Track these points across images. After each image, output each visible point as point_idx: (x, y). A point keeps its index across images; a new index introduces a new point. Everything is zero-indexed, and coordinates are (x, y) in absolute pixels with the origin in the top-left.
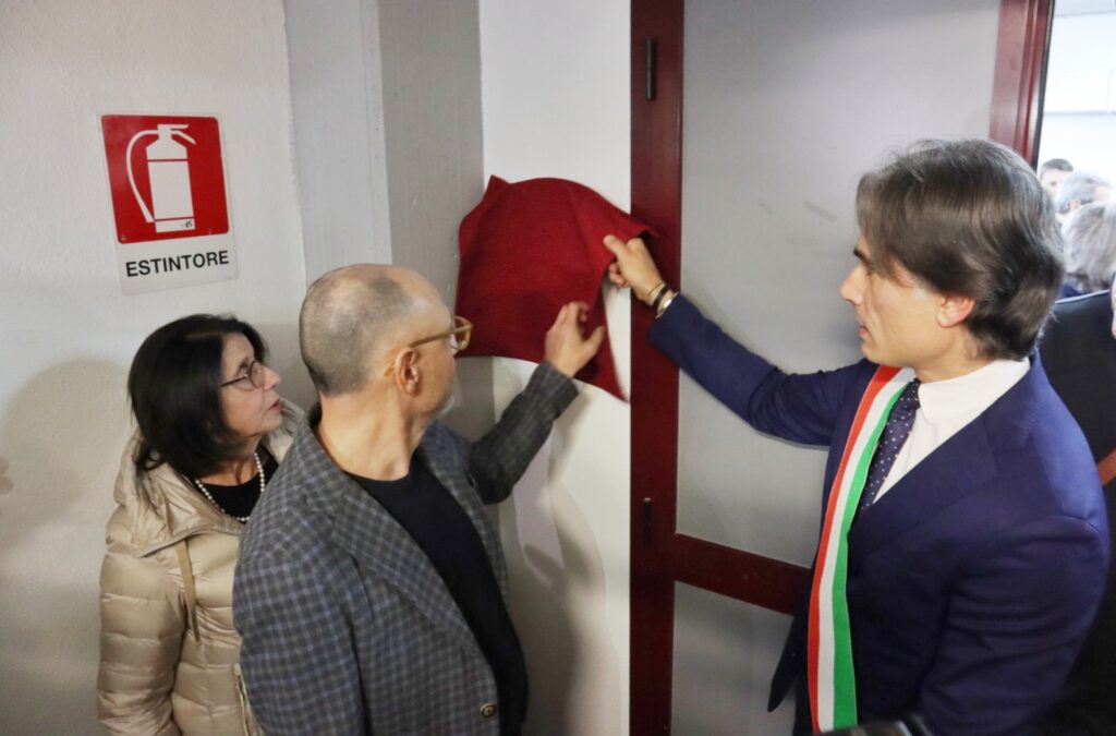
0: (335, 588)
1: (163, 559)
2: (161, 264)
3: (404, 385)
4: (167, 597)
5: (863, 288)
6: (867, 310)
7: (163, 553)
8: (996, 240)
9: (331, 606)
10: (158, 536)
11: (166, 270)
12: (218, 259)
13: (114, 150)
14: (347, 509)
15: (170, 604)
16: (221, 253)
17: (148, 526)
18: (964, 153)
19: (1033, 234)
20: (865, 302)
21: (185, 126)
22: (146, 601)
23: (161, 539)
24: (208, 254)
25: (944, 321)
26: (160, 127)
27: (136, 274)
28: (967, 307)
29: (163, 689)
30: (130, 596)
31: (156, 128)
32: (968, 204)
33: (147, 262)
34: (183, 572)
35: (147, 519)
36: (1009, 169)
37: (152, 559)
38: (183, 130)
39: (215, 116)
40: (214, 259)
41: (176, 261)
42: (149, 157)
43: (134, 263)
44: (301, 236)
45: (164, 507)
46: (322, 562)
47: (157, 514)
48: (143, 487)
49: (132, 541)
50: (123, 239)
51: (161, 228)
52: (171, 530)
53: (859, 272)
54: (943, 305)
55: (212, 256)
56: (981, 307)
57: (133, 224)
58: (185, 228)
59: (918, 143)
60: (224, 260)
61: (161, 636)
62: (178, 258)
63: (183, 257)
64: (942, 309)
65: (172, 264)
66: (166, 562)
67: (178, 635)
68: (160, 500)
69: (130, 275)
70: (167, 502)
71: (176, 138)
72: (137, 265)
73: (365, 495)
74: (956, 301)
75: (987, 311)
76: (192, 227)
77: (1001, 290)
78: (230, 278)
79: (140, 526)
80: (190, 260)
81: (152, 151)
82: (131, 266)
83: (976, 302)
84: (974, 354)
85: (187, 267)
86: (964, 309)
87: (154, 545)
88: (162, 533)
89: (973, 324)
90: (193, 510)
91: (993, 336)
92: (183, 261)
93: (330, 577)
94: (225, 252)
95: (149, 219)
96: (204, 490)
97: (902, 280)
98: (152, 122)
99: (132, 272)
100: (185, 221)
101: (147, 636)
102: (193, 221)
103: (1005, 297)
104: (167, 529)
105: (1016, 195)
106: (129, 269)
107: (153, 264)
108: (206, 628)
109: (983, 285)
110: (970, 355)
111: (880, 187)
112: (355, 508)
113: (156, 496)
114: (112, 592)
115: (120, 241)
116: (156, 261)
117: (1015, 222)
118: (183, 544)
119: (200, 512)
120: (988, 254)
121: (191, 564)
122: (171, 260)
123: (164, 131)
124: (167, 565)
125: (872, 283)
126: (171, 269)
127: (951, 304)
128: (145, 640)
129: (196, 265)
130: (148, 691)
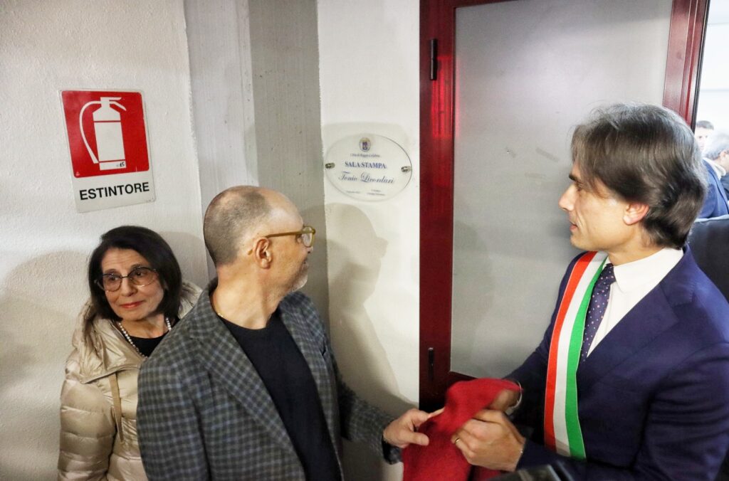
0: (191, 388)
1: (100, 386)
2: (103, 192)
3: (259, 262)
4: (103, 411)
5: (574, 200)
6: (577, 214)
7: (101, 381)
8: (664, 168)
9: (185, 398)
10: (97, 370)
11: (107, 195)
12: (142, 188)
13: (71, 115)
14: (213, 341)
15: (105, 416)
16: (143, 184)
17: (91, 362)
18: (644, 112)
19: (687, 165)
20: (575, 209)
21: (119, 99)
22: (89, 413)
23: (99, 372)
24: (135, 185)
25: (628, 221)
26: (102, 98)
27: (87, 198)
28: (643, 211)
29: (101, 471)
30: (79, 409)
31: (99, 100)
32: (646, 144)
33: (94, 190)
34: (114, 394)
35: (90, 359)
36: (673, 124)
37: (93, 385)
38: (117, 101)
39: (139, 92)
40: (140, 188)
41: (113, 189)
42: (95, 119)
43: (85, 191)
44: (198, 172)
45: (102, 351)
46: (185, 370)
47: (97, 355)
48: (90, 336)
49: (81, 373)
50: (78, 174)
51: (103, 167)
52: (106, 367)
53: (572, 190)
54: (627, 210)
55: (138, 186)
56: (652, 212)
57: (84, 165)
58: (119, 167)
59: (614, 106)
60: (146, 189)
61: (98, 436)
62: (115, 188)
63: (118, 187)
64: (627, 213)
65: (111, 191)
66: (103, 387)
67: (111, 436)
68: (100, 345)
69: (82, 199)
70: (105, 347)
71: (113, 106)
72: (87, 192)
73: (228, 334)
74: (636, 208)
75: (656, 214)
76: (125, 167)
77: (666, 200)
78: (150, 201)
79: (86, 363)
80: (123, 189)
81: (97, 115)
82: (83, 193)
83: (650, 208)
84: (648, 243)
85: (121, 193)
86: (642, 212)
87: (94, 376)
88: (100, 368)
89: (648, 223)
90: (121, 353)
91: (660, 232)
92: (118, 190)
93: (188, 380)
94: (147, 183)
95: (95, 161)
96: (130, 340)
97: (601, 193)
98: (96, 95)
99: (84, 197)
100: (119, 163)
101: (90, 436)
102: (125, 163)
103: (668, 205)
104: (103, 365)
105: (678, 140)
106: (81, 195)
107: (98, 191)
108: (129, 432)
109: (655, 196)
110: (645, 244)
111: (588, 133)
112: (219, 341)
113: (98, 343)
114: (67, 405)
115: (75, 176)
116: (100, 189)
117: (676, 157)
118: (114, 375)
119: (126, 355)
120: (659, 176)
121: (119, 390)
122: (110, 189)
123: (105, 102)
124: (103, 390)
125: (580, 196)
126: (110, 195)
127: (632, 209)
128: (87, 438)
129: (127, 192)
130: (90, 472)
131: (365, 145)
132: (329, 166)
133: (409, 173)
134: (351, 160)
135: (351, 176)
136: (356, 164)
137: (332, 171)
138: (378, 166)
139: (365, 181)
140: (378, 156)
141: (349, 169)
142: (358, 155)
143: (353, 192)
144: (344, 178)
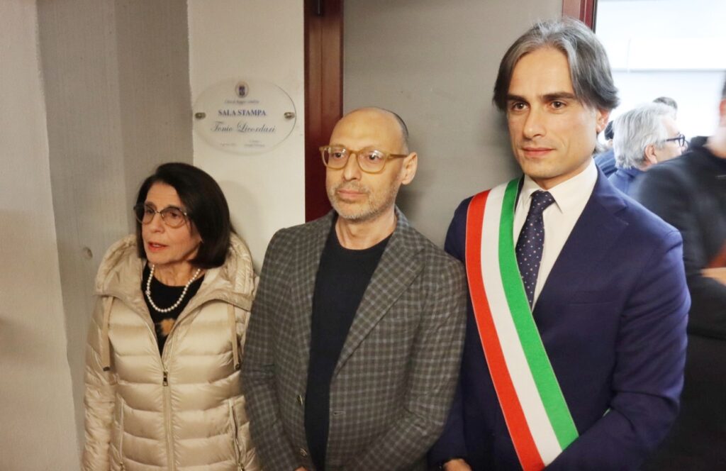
131: (242, 91)
132: (200, 116)
133: (293, 120)
134: (225, 108)
135: (225, 126)
136: (231, 112)
137: (203, 121)
138: (257, 113)
139: (241, 131)
140: (257, 102)
141: (222, 119)
142: (234, 102)
143: (228, 145)
144: (217, 128)
